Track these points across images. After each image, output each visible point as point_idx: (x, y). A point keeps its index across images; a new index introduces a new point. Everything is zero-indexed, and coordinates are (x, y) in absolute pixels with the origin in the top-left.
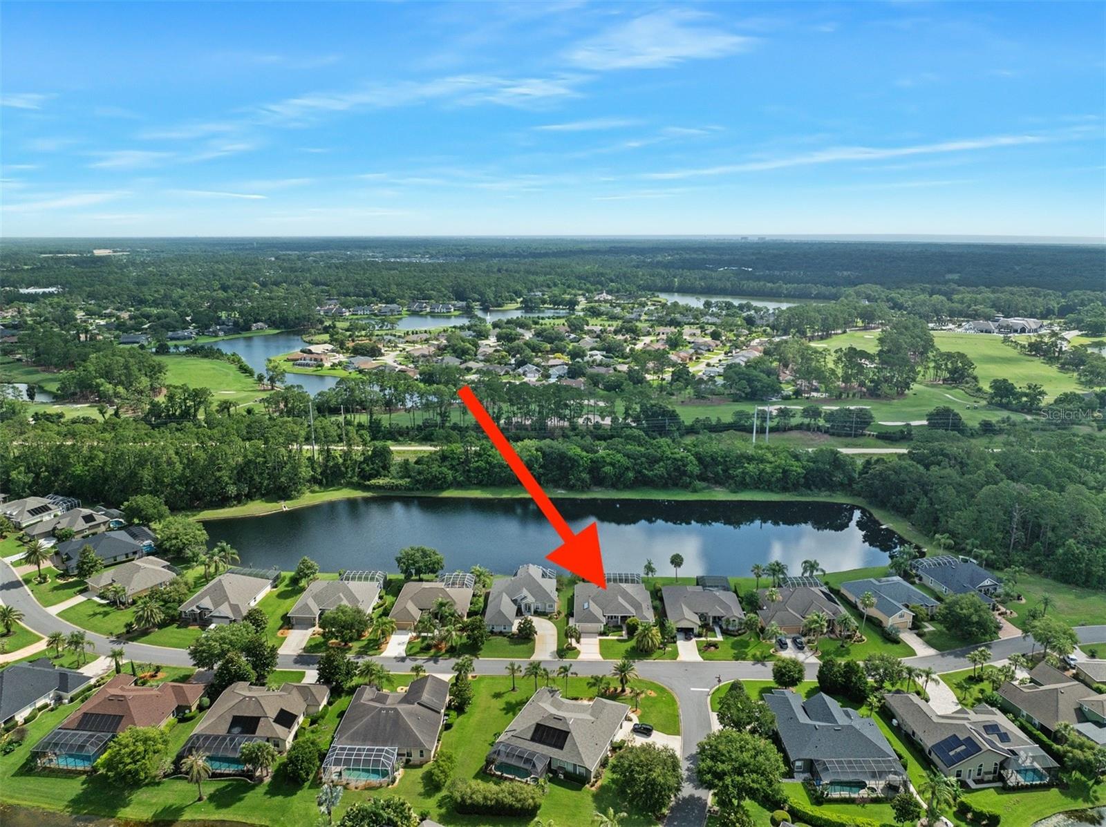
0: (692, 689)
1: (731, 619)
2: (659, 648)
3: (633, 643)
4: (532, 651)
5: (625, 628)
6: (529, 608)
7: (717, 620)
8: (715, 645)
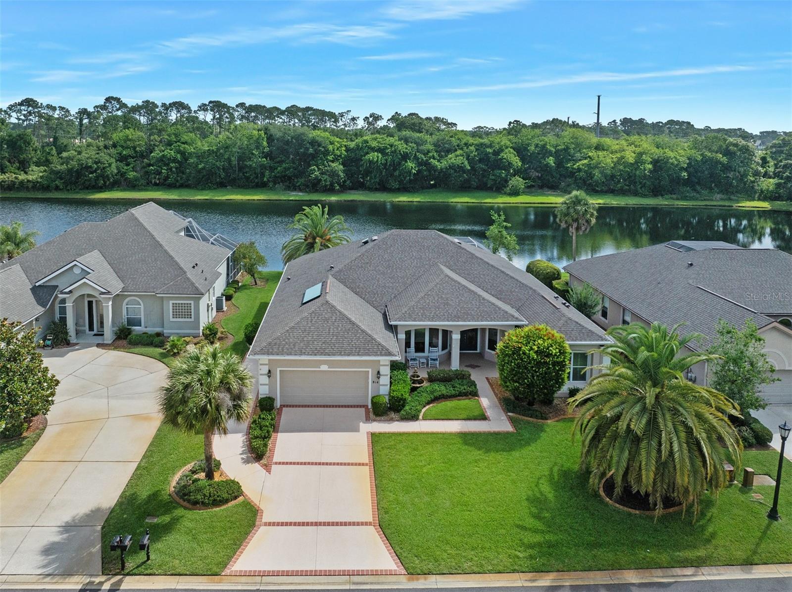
5: (482, 380)
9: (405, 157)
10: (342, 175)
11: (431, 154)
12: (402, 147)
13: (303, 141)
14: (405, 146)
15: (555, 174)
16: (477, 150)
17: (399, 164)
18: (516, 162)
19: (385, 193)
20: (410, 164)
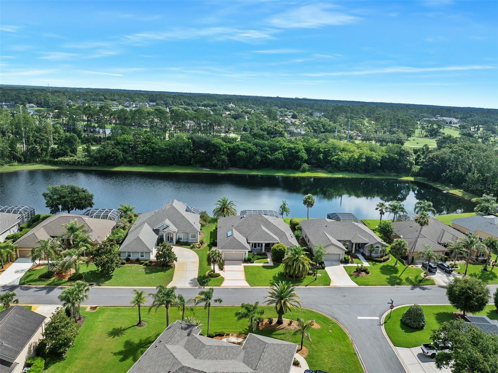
0: (359, 318)
1: (375, 246)
2: (309, 274)
3: (281, 268)
4: (171, 279)
5: (269, 255)
6: (172, 239)
7: (360, 246)
8: (365, 271)
9: (256, 153)
10: (227, 161)
11: (267, 152)
12: (254, 148)
13: (209, 144)
14: (256, 148)
15: (323, 162)
16: (288, 150)
17: (253, 157)
18: (305, 156)
19: (246, 170)
20: (258, 157)
